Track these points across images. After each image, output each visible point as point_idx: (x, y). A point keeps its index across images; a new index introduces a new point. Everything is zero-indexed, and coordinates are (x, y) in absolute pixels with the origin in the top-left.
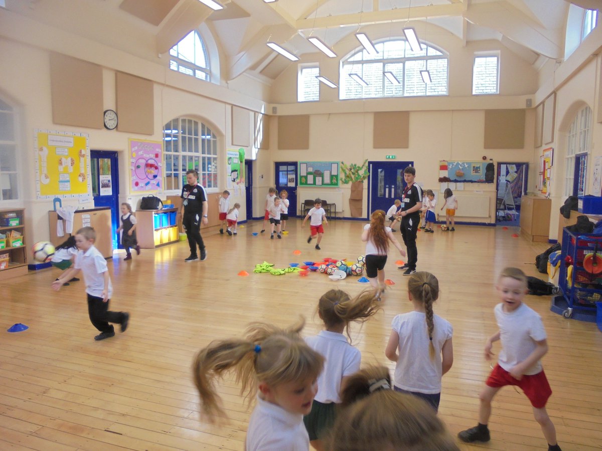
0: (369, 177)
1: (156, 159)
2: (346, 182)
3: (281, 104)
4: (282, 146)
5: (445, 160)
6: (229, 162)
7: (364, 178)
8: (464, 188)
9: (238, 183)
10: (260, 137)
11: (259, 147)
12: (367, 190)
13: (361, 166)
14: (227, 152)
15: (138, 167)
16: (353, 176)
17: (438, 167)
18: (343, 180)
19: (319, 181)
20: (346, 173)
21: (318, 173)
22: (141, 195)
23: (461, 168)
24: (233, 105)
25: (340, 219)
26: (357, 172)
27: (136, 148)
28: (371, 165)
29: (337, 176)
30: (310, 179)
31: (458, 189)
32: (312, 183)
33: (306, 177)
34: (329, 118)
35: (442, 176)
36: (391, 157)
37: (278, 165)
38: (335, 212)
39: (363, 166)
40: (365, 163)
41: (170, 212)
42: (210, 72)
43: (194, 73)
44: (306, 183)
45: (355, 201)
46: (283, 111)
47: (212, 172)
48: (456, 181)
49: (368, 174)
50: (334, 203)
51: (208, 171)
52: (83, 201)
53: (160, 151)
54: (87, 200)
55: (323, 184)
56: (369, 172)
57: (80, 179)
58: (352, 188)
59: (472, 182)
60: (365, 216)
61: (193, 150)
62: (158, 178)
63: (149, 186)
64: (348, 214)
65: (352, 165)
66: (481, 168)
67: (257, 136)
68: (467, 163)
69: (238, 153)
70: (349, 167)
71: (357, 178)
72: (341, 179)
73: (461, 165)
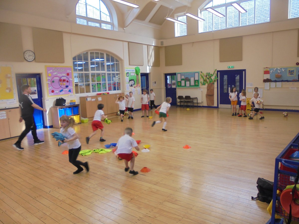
0: (218, 80)
1: (68, 76)
2: (204, 84)
3: (165, 39)
4: (168, 64)
5: (268, 67)
6: (128, 75)
7: (215, 81)
8: (282, 86)
9: (135, 87)
10: (152, 60)
11: (151, 65)
12: (217, 89)
13: (212, 74)
14: (125, 69)
15: (53, 82)
16: (208, 80)
17: (263, 72)
18: (202, 83)
19: (188, 84)
20: (203, 79)
21: (187, 79)
22: (55, 98)
23: (279, 72)
24: (129, 42)
25: (200, 107)
26: (210, 77)
27: (51, 71)
28: (219, 73)
29: (198, 81)
30: (183, 82)
31: (277, 87)
32: (184, 85)
33: (180, 82)
34: (193, 45)
35: (265, 78)
36: (231, 67)
37: (166, 75)
38: (197, 103)
39: (214, 73)
40: (215, 72)
41: (73, 107)
42: (113, 24)
43: (101, 25)
44: (181, 86)
45: (210, 95)
46: (167, 43)
47: (116, 82)
48: (275, 81)
49: (217, 79)
50: (196, 97)
51: (113, 81)
52: (10, 103)
53: (70, 71)
54: (13, 102)
55: (190, 86)
56: (218, 78)
57: (8, 91)
58: (207, 88)
59: (287, 81)
60: (215, 105)
61: (100, 70)
62: (69, 87)
63: (63, 92)
64: (205, 104)
65: (207, 73)
66: (295, 72)
67: (150, 59)
68: (284, 68)
69: (135, 70)
70: (205, 75)
71: (210, 81)
72: (201, 82)
73: (279, 70)
